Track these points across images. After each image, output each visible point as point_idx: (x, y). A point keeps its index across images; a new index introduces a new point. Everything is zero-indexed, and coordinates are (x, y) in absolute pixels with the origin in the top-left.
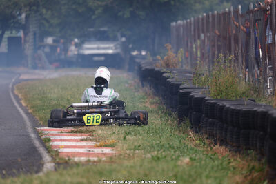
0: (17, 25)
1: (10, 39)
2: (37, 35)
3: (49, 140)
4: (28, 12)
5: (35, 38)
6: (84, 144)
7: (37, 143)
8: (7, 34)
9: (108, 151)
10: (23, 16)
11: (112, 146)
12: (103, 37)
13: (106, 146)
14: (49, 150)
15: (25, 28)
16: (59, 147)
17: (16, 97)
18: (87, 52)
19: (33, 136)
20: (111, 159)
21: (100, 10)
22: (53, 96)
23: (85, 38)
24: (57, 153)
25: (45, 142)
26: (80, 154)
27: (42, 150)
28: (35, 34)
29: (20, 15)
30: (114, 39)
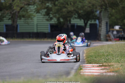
0: (94, 17)
1: (91, 25)
2: (108, 24)
4: (101, 10)
5: (107, 26)
8: (89, 22)
10: (98, 12)
15: (99, 19)
28: (107, 23)
29: (96, 11)
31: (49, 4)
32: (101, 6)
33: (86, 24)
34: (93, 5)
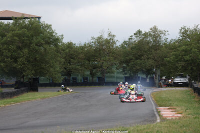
0: (152, 73)
3: (160, 112)
6: (171, 113)
7: (156, 113)
8: (149, 76)
9: (179, 115)
10: (155, 69)
11: (181, 114)
12: (182, 76)
13: (179, 114)
14: (159, 115)
15: (155, 73)
16: (163, 114)
17: (151, 97)
18: (176, 82)
19: (155, 110)
20: (180, 118)
21: (180, 67)
22: (163, 97)
23: (176, 76)
24: (162, 116)
25: (159, 112)
26: (169, 117)
27: (157, 115)
29: (153, 69)
30: (186, 77)
31: (124, 65)
32: (156, 66)
33: (147, 77)
34: (152, 66)
